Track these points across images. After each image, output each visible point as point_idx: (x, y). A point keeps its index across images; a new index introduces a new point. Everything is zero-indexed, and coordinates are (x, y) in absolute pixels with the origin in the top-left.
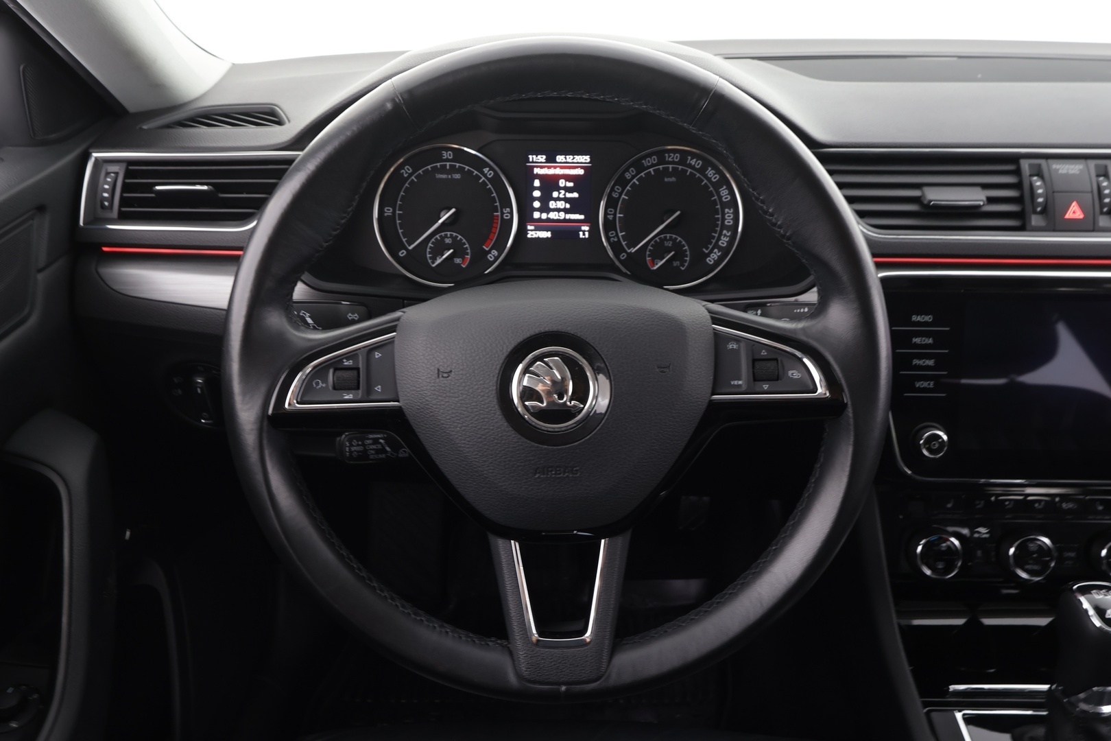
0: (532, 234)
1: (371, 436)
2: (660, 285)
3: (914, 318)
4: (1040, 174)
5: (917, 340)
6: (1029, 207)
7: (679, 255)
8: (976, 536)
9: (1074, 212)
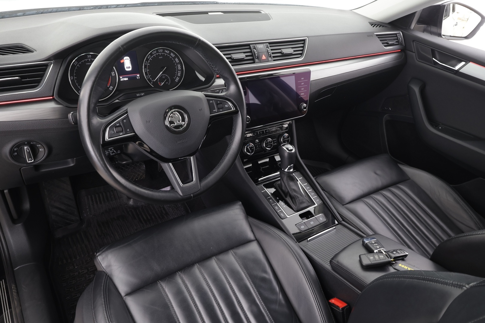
0: (122, 79)
1: (109, 149)
2: (168, 90)
4: (255, 48)
6: (255, 57)
7: (168, 81)
8: (256, 142)
9: (264, 57)
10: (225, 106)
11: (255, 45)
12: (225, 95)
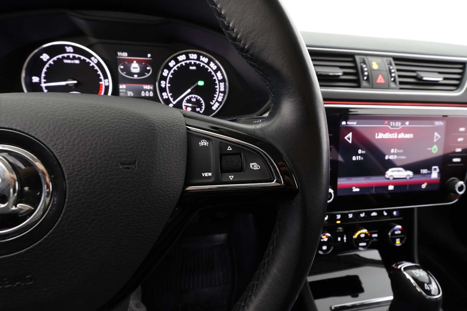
6: (361, 77)
8: (338, 231)
9: (380, 80)
10: (251, 164)
11: (365, 57)
12: (261, 129)
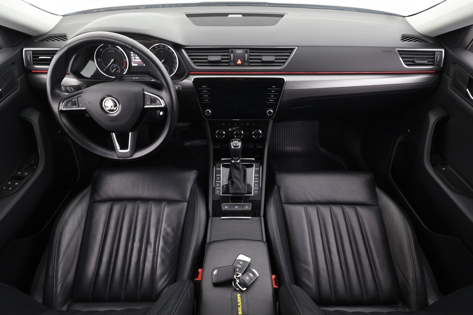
0: (133, 65)
3: (203, 87)
4: (233, 53)
5: (204, 91)
6: (230, 61)
8: (229, 130)
9: (239, 62)
11: (234, 50)
